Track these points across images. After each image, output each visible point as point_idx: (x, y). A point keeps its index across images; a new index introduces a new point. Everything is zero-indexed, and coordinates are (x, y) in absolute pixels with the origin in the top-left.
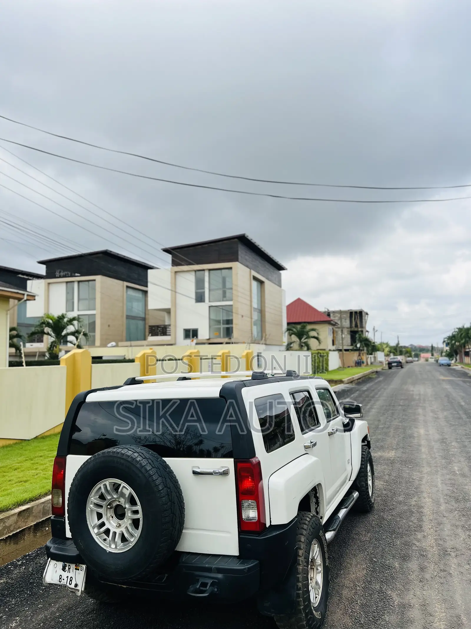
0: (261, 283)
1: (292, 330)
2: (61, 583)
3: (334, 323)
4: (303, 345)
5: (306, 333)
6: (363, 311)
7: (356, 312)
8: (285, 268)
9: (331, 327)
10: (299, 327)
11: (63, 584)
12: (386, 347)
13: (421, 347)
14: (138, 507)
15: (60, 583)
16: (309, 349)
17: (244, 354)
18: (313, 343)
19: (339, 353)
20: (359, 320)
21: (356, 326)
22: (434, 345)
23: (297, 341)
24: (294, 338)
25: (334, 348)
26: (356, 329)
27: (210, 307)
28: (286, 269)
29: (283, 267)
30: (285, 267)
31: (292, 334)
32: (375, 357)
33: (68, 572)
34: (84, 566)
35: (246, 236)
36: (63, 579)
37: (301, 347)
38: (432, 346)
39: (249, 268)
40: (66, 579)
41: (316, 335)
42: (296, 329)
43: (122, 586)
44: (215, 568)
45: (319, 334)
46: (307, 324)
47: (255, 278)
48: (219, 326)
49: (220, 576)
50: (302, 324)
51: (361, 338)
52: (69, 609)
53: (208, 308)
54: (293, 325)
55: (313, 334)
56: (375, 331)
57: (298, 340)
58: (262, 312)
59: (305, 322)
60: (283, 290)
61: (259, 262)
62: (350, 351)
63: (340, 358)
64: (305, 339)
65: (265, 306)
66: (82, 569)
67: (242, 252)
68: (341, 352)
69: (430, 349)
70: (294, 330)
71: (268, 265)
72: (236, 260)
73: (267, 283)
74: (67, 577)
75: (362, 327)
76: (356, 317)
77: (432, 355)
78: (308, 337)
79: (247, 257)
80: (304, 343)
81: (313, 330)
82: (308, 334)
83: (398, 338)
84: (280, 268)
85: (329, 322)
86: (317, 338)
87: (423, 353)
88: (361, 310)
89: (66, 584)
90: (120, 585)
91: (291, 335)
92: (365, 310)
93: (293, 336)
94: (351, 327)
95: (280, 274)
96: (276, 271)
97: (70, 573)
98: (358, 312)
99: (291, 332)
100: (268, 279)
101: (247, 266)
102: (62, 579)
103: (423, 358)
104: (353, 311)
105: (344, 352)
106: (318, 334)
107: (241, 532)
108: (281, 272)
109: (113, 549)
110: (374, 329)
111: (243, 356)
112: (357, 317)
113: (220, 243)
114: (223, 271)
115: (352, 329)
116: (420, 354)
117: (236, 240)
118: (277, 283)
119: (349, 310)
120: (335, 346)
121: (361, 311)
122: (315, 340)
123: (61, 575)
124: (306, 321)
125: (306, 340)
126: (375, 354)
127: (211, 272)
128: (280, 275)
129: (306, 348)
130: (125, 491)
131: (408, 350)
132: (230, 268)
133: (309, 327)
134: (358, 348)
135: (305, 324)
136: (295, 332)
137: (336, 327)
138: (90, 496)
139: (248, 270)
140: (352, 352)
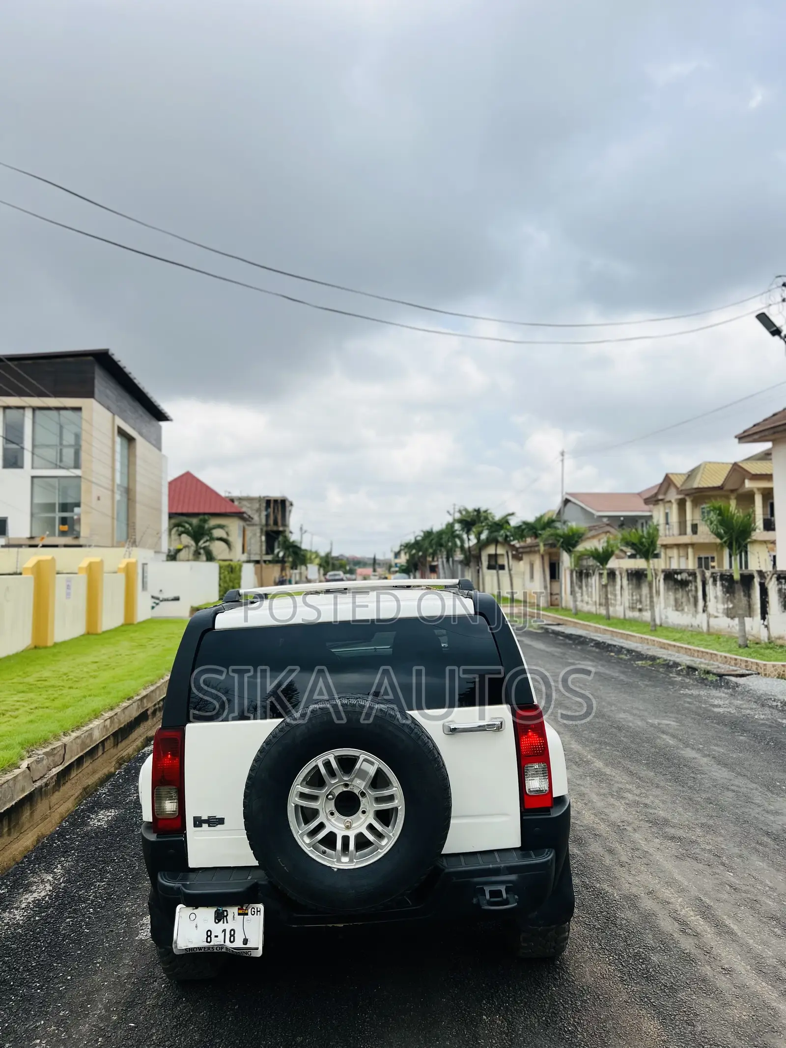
0: (130, 440)
1: (183, 527)
2: (212, 944)
3: (247, 517)
4: (202, 551)
5: (208, 532)
6: (287, 499)
7: (276, 501)
8: (169, 418)
9: (242, 523)
10: (195, 521)
11: (216, 944)
12: (316, 557)
13: (356, 559)
14: (394, 789)
15: (208, 944)
16: (210, 558)
17: (122, 565)
18: (218, 548)
19: (254, 566)
20: (280, 513)
21: (276, 523)
22: (378, 557)
23: (192, 545)
24: (186, 539)
25: (244, 557)
26: (275, 528)
27: (33, 477)
28: (171, 420)
29: (166, 415)
30: (169, 416)
31: (183, 532)
32: (301, 574)
33: (224, 923)
34: (261, 907)
35: (110, 353)
36: (216, 936)
37: (197, 555)
38: (374, 559)
39: (111, 412)
40: (221, 936)
41: (224, 536)
42: (191, 525)
43: (335, 925)
44: (504, 867)
45: (230, 533)
46: (210, 517)
47: (121, 432)
48: (51, 515)
49: (513, 877)
50: (201, 517)
51: (287, 543)
52: (130, 1005)
53: (29, 479)
54: (185, 518)
55: (217, 533)
56: (303, 531)
57: (193, 543)
58: (129, 492)
59: (204, 514)
60: (164, 456)
61: (127, 402)
62: (267, 562)
63: (256, 573)
64: (204, 542)
65: (135, 481)
66: (254, 912)
67: (101, 382)
68: (258, 566)
69: (372, 562)
70: (187, 526)
71: (141, 411)
72: (90, 394)
73: (140, 441)
74: (224, 931)
75: (285, 524)
76: (276, 508)
77: (375, 571)
78: (212, 539)
79: (108, 392)
80: (204, 548)
81: (221, 527)
82: (211, 534)
83: (331, 544)
84: (160, 416)
85: (240, 515)
86: (226, 541)
87: (360, 567)
88: (283, 497)
89: (222, 943)
90: (331, 925)
91: (180, 535)
92: (290, 498)
93: (184, 536)
94: (267, 524)
95: (160, 427)
96: (154, 422)
97: (227, 922)
98: (279, 501)
99: (181, 529)
100: (141, 434)
101: (108, 409)
102: (213, 936)
103: (361, 575)
104: (272, 499)
105: (264, 565)
106: (227, 534)
107: (525, 811)
108: (163, 424)
109: (346, 863)
110: (301, 529)
111: (119, 569)
112: (278, 509)
113: (59, 360)
114: (63, 412)
115: (269, 528)
116: (355, 570)
117: (90, 358)
118: (154, 442)
119: (264, 497)
120: (246, 554)
121: (283, 499)
122: (222, 544)
123: (209, 931)
124: (207, 511)
125: (207, 544)
126: (301, 569)
127: (38, 412)
128: (160, 429)
129: (204, 557)
130: (366, 766)
131: (343, 562)
132: (79, 409)
133: (213, 522)
134: (281, 559)
135: (206, 517)
136: (188, 529)
137: (248, 523)
138: (295, 783)
139: (109, 414)
140: (271, 565)
